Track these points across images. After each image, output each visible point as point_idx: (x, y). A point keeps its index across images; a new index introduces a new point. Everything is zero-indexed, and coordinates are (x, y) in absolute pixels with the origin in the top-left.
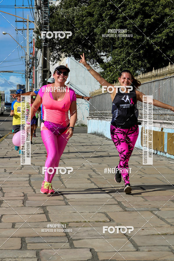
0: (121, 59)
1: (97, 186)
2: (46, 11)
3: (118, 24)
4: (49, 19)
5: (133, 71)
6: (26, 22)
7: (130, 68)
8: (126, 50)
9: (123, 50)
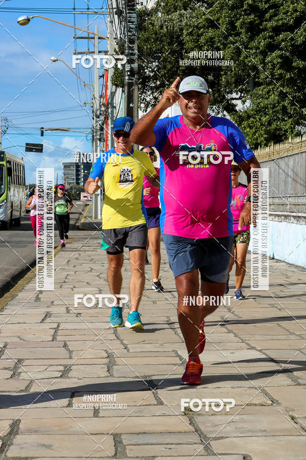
0: (270, 105)
1: (240, 338)
2: (132, 19)
3: (264, 40)
4: (138, 33)
5: (291, 127)
6: (94, 38)
7: (286, 120)
8: (277, 88)
9: (273, 89)
